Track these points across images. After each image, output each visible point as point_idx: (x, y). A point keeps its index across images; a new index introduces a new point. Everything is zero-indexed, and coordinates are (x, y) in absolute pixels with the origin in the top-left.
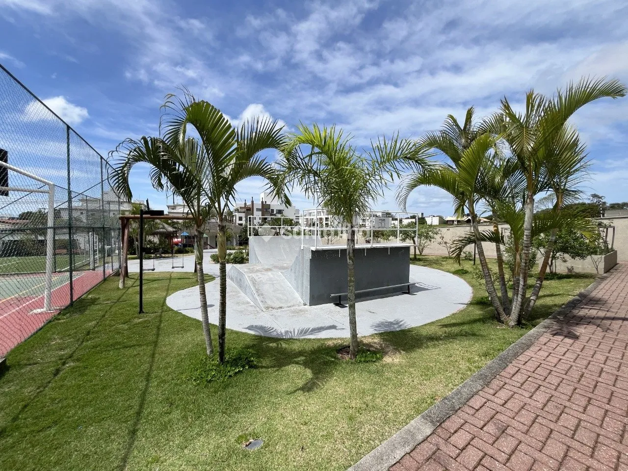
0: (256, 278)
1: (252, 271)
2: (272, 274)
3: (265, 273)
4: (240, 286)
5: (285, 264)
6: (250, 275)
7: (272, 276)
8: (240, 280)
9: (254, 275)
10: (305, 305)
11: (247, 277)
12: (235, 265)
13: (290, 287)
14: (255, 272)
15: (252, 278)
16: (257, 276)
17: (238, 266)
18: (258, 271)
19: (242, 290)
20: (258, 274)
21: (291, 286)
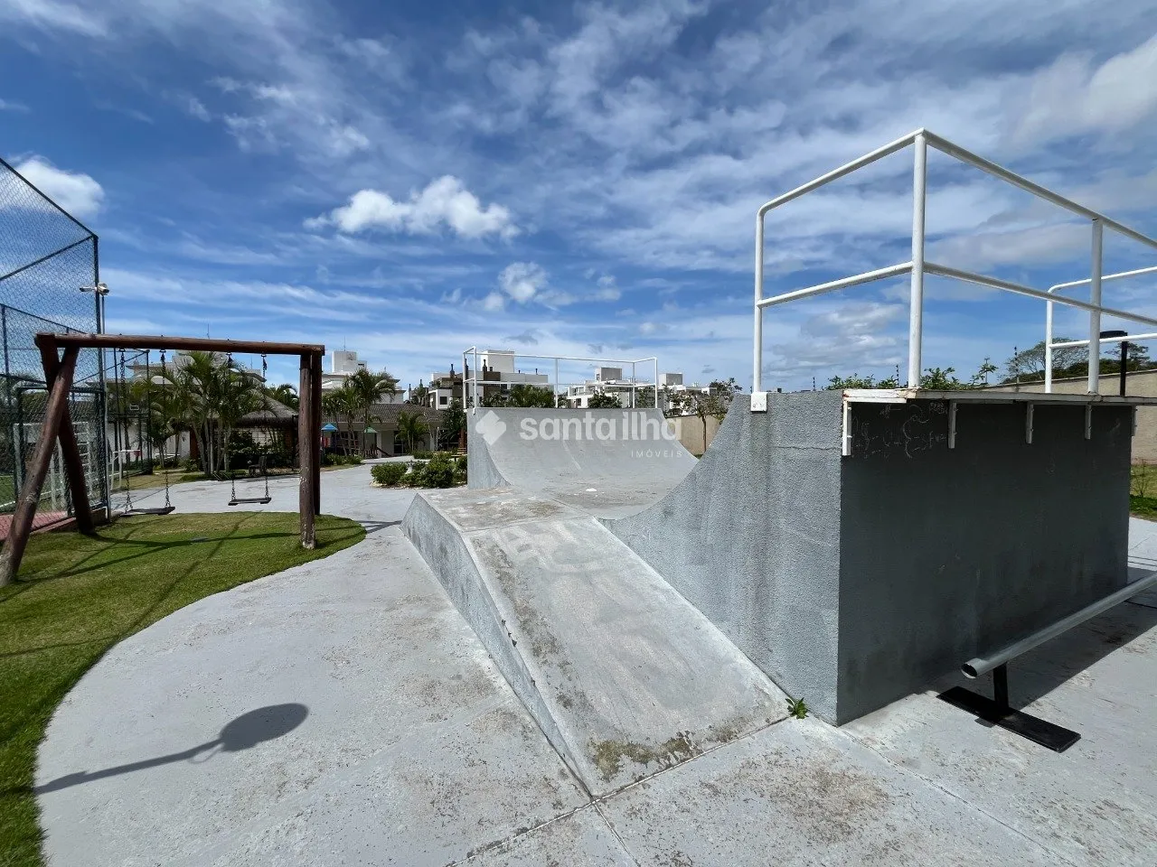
0: (510, 549)
1: (486, 517)
2: (569, 528)
3: (539, 523)
4: (444, 575)
5: (591, 486)
6: (482, 533)
7: (569, 537)
8: (443, 550)
9: (497, 535)
10: (798, 710)
11: (467, 542)
12: (424, 493)
13: (667, 591)
14: (499, 522)
15: (491, 551)
16: (512, 538)
17: (434, 496)
18: (508, 516)
19: (449, 591)
20: (515, 529)
21: (667, 585)
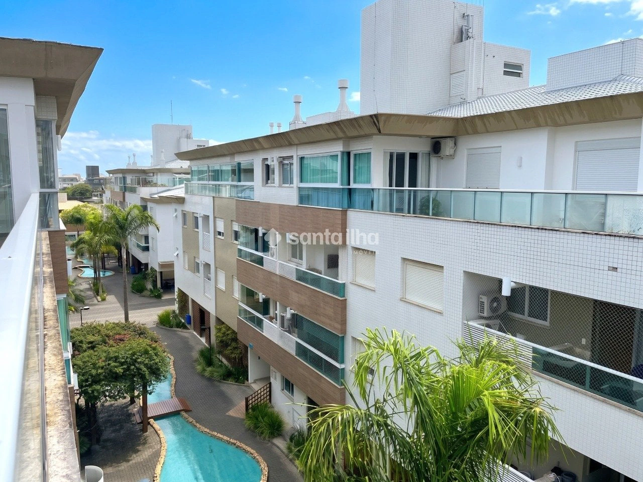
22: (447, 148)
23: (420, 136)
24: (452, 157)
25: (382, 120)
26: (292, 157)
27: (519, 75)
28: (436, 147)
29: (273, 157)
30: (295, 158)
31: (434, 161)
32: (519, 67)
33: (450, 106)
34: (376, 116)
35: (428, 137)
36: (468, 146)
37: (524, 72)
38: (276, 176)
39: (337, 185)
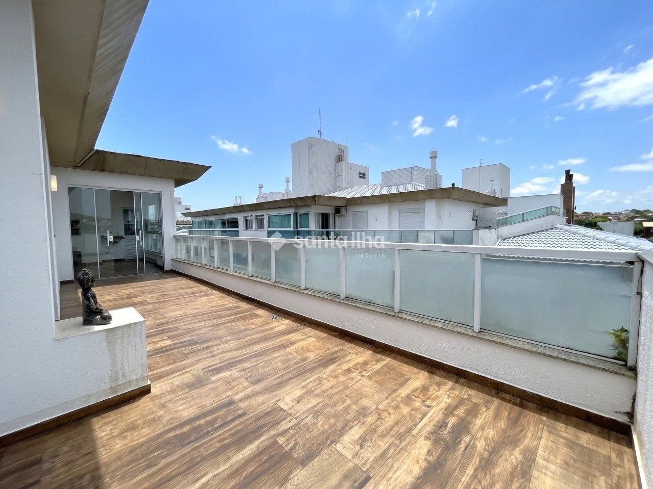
22: (343, 211)
23: (330, 206)
24: (344, 216)
25: (317, 199)
26: (263, 215)
27: (364, 178)
28: (338, 211)
29: (252, 215)
30: (265, 215)
31: (337, 218)
32: (364, 174)
33: (336, 191)
34: (315, 196)
35: (333, 206)
36: (352, 210)
37: (367, 177)
38: (254, 225)
39: (291, 229)
